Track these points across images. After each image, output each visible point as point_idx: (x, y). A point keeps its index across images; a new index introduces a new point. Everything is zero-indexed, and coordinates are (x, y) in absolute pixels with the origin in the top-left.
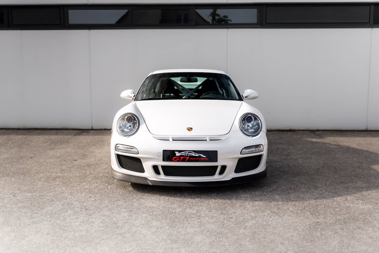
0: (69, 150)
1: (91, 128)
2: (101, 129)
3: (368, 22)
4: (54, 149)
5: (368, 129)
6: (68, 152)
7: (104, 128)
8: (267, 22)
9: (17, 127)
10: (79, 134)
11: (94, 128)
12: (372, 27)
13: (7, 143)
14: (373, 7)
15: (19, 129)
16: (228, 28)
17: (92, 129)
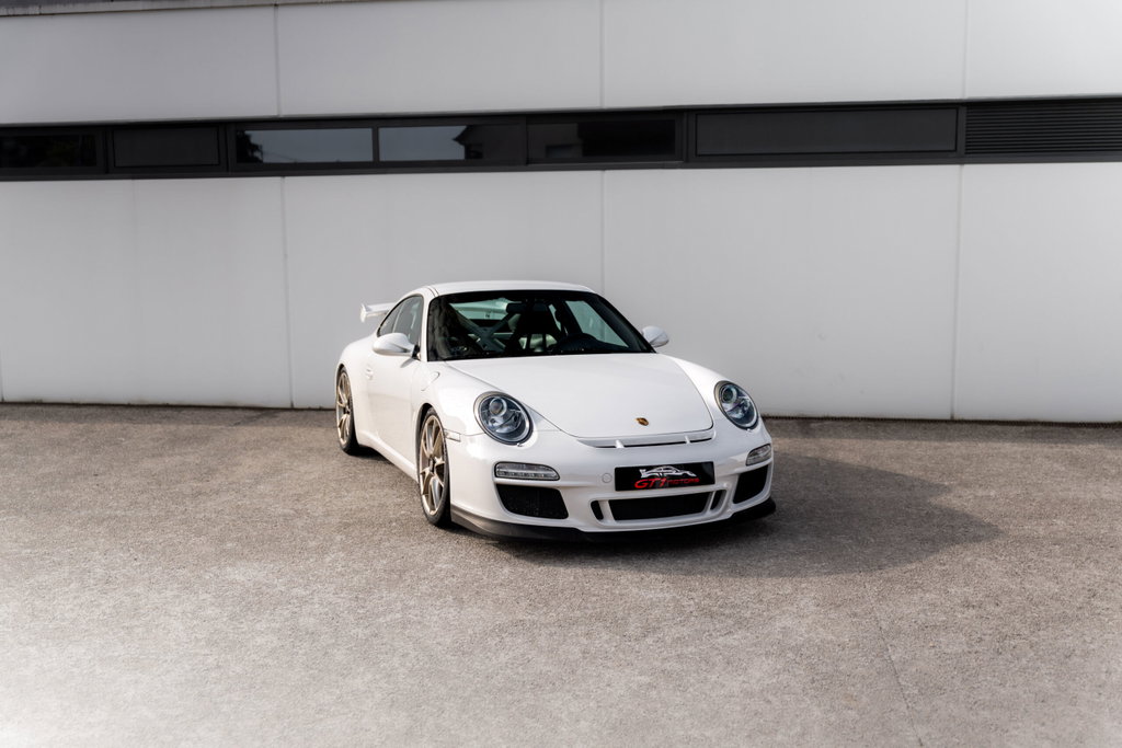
0: (191, 459)
1: (288, 406)
2: (310, 409)
3: (952, 148)
4: (161, 455)
5: (957, 417)
6: (184, 464)
7: (317, 406)
8: (699, 152)
9: (126, 402)
10: (249, 421)
11: (295, 406)
12: (962, 162)
13: (74, 440)
14: (963, 112)
15: (129, 406)
16: (604, 168)
17: (292, 409)
